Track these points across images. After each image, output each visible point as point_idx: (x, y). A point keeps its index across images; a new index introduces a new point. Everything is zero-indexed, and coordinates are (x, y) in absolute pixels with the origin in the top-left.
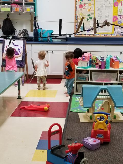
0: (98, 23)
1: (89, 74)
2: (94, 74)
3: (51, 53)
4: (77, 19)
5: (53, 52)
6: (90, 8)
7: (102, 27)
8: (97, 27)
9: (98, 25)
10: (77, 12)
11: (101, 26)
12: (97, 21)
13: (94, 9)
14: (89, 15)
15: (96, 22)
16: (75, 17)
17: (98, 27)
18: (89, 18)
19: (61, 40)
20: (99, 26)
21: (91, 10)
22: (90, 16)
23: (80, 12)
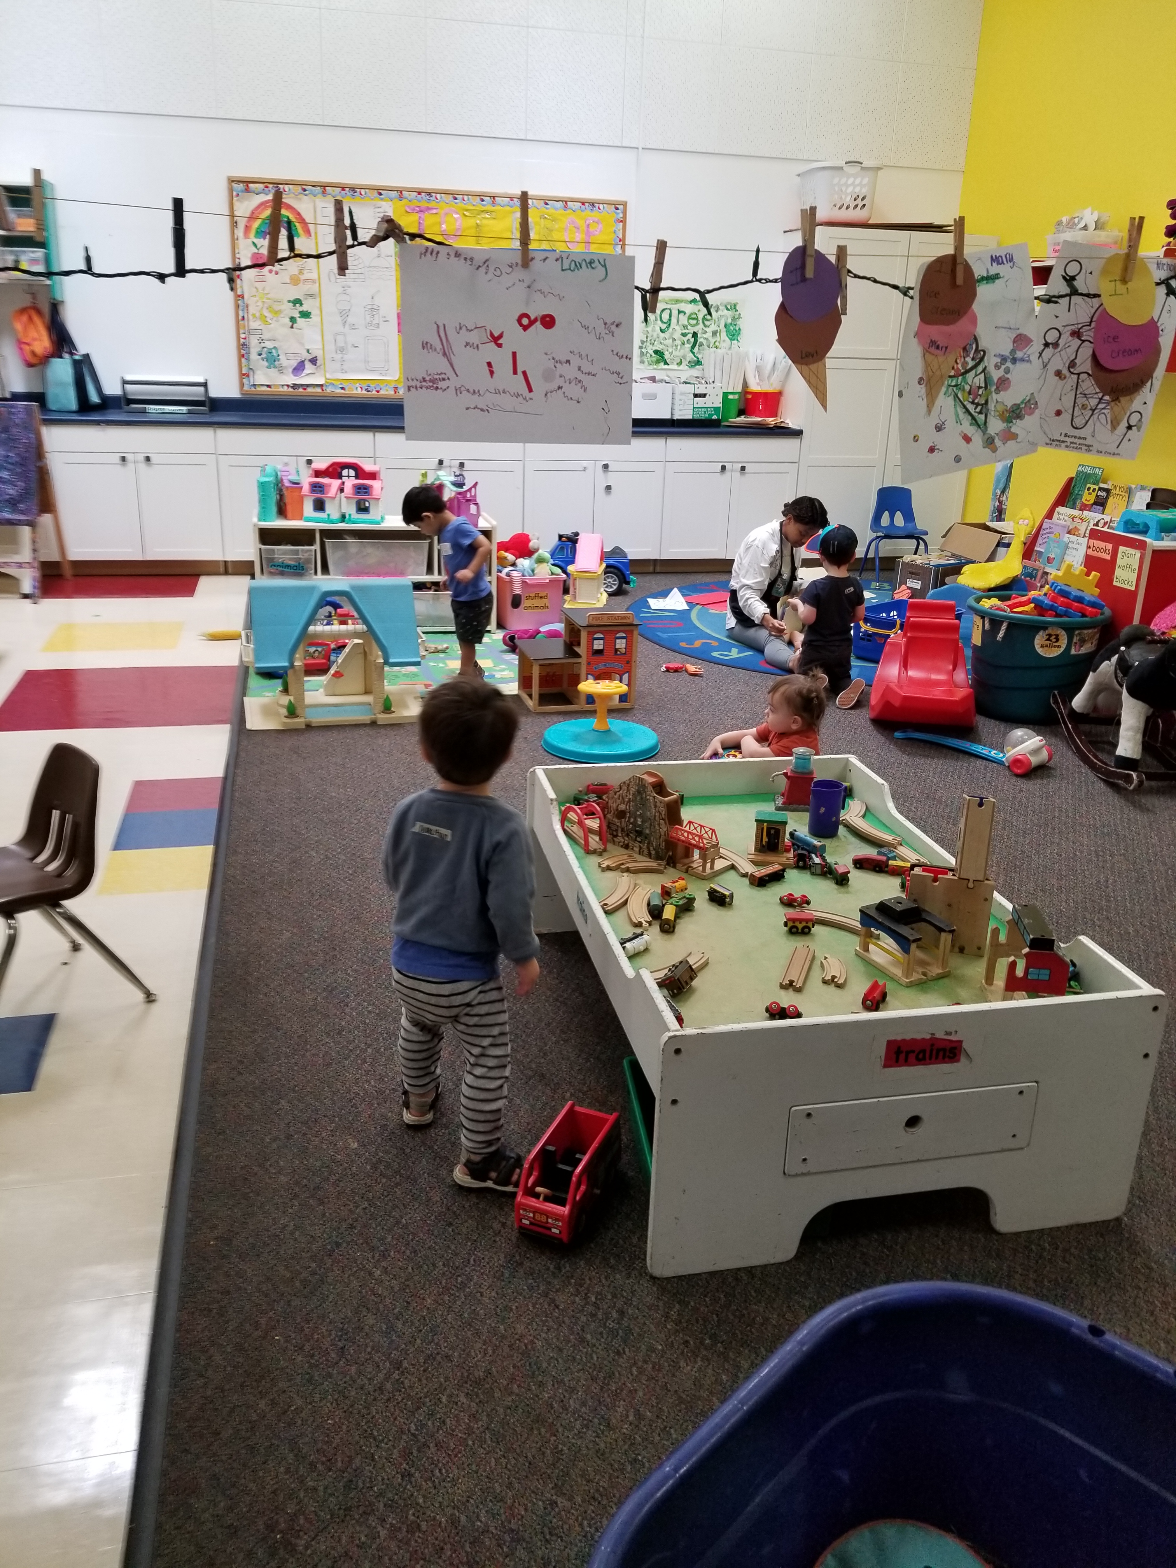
0: (353, 228)
1: (317, 546)
2: (336, 547)
3: (142, 466)
4: (243, 318)
5: (148, 459)
6: (301, 272)
7: (373, 247)
8: (350, 241)
9: (355, 237)
10: (241, 287)
11: (367, 240)
12: (351, 213)
13: (314, 276)
14: (297, 302)
15: (347, 222)
16: (237, 307)
17: (353, 246)
18: (297, 315)
19: (184, 409)
20: (361, 238)
21: (302, 278)
22: (301, 304)
23: (257, 284)
